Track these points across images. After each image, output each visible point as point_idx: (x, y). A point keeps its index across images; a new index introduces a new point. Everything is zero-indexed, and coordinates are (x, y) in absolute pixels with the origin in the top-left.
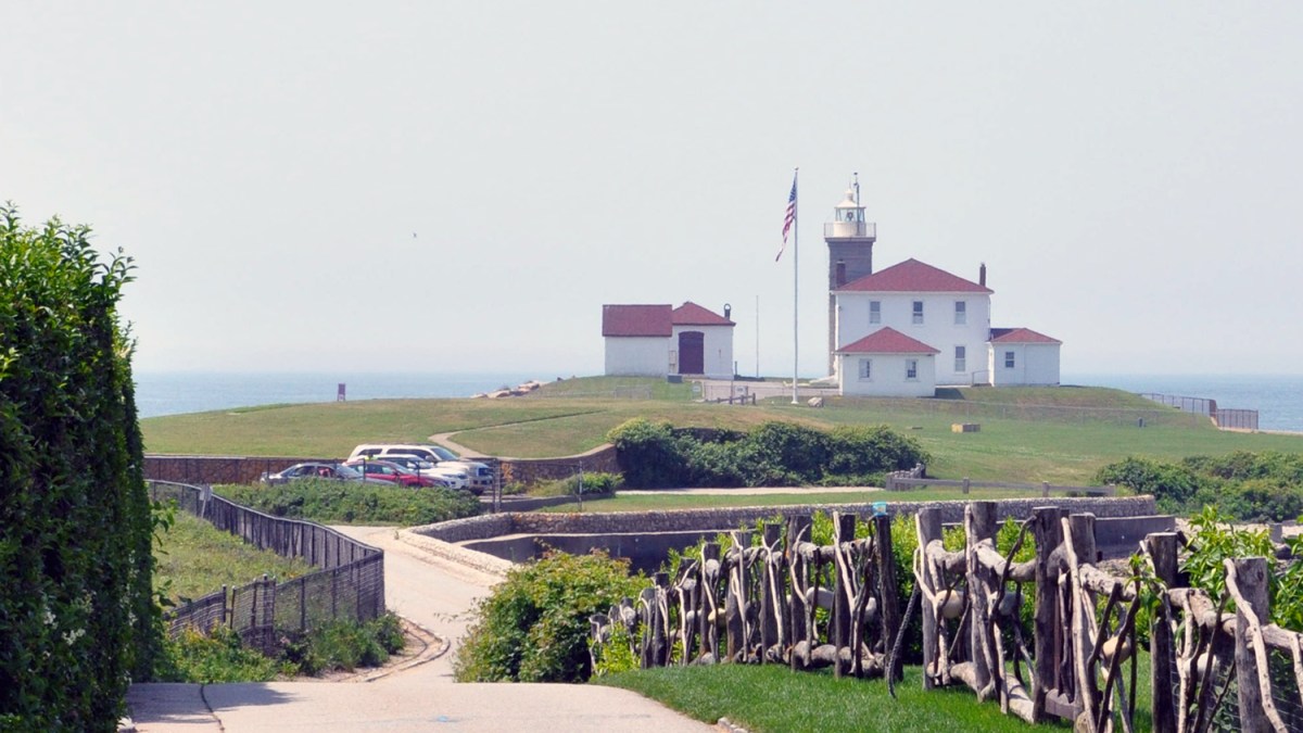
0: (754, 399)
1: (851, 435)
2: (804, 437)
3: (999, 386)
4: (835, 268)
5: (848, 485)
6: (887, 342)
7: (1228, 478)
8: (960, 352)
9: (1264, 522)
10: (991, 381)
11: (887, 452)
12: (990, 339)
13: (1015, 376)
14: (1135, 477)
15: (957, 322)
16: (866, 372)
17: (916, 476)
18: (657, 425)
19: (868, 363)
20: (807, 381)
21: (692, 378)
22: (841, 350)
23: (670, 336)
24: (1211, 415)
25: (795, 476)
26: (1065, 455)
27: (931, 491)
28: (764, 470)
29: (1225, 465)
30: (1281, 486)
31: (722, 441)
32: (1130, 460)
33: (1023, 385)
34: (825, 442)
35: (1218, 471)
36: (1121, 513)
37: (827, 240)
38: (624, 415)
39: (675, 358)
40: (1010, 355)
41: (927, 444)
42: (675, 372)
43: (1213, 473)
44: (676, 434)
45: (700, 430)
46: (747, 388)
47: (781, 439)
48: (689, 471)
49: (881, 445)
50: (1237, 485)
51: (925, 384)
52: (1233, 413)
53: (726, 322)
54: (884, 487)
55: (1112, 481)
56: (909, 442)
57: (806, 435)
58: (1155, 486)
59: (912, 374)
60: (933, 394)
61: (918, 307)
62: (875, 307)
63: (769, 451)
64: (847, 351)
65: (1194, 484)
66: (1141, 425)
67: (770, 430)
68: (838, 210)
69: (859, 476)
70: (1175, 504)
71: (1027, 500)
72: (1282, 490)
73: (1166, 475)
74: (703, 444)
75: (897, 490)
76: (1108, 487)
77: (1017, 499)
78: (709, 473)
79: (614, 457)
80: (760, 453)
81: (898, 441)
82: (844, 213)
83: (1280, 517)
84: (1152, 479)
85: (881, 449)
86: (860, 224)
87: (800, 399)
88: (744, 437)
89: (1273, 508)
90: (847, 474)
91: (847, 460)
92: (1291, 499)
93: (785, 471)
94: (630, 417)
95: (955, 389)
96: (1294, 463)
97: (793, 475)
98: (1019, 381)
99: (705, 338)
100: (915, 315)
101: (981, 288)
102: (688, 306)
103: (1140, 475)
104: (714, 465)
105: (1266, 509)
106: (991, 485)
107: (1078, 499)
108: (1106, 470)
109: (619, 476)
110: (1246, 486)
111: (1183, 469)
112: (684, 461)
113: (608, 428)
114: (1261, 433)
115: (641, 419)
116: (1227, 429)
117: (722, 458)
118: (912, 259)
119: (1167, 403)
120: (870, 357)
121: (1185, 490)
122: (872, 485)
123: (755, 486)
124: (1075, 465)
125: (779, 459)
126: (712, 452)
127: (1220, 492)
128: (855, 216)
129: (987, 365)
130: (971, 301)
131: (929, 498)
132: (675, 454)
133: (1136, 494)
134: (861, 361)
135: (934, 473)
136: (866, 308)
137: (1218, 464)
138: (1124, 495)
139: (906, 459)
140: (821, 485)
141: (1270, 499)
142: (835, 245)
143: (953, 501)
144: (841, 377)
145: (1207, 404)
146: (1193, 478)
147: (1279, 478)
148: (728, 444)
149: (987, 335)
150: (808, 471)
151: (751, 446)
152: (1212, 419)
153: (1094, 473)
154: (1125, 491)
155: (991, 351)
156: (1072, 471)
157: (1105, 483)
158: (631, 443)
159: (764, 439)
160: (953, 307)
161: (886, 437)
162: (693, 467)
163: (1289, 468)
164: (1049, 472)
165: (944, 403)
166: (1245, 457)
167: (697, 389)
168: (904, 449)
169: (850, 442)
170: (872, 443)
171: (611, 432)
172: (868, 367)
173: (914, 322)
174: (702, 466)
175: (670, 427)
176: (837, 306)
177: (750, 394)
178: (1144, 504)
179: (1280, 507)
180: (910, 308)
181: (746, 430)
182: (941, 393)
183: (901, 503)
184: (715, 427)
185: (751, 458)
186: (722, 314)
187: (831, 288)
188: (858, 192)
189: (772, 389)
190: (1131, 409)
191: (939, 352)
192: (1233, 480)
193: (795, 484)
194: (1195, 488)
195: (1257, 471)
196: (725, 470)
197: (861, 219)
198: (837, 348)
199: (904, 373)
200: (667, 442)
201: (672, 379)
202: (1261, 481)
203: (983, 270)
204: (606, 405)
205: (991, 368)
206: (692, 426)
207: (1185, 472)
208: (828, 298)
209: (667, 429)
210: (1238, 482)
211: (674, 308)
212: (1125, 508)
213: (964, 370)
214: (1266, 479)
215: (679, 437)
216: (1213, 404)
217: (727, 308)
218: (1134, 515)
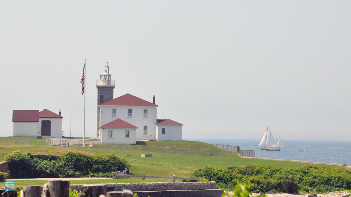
0: (68, 145)
1: (100, 158)
2: (82, 158)
3: (159, 141)
4: (100, 97)
5: (99, 177)
6: (118, 124)
7: (244, 175)
8: (145, 128)
9: (258, 193)
10: (157, 139)
11: (114, 164)
12: (157, 123)
13: (165, 137)
14: (208, 174)
15: (144, 117)
16: (111, 136)
17: (125, 173)
18: (25, 154)
19: (111, 132)
20: (89, 138)
21: (46, 137)
22: (101, 127)
23: (38, 122)
24: (238, 152)
25: (78, 173)
26: (182, 166)
27: (131, 179)
28: (66, 171)
29: (243, 170)
30: (265, 178)
31: (50, 160)
32: (206, 168)
33: (169, 140)
34: (90, 160)
35: (240, 172)
36: (203, 188)
37: (97, 86)
38: (12, 150)
39: (40, 130)
40: (164, 129)
41: (129, 161)
42: (40, 135)
43: (238, 173)
44: (32, 157)
45: (42, 156)
46: (66, 141)
47: (73, 159)
48: (37, 171)
49: (112, 161)
50: (248, 178)
51: (132, 140)
52: (246, 151)
53: (59, 117)
54: (112, 178)
55: (200, 176)
56: (123, 160)
57: (83, 157)
58: (216, 178)
59: (127, 136)
60: (135, 143)
61: (130, 111)
62: (114, 111)
63: (68, 164)
64: (104, 127)
65: (231, 177)
66: (212, 156)
67: (69, 155)
68: (101, 76)
69: (103, 173)
70: (224, 185)
71: (167, 183)
72: (265, 180)
73: (221, 174)
74: (43, 161)
75: (117, 178)
76: (198, 178)
77: (163, 182)
78: (45, 172)
79: (7, 166)
80: (65, 164)
81: (118, 160)
82: (103, 77)
83: (264, 190)
84: (215, 175)
85: (112, 163)
86: (109, 81)
87: (86, 145)
88: (59, 158)
89: (262, 187)
90: (98, 172)
91: (99, 167)
92: (269, 183)
93: (74, 171)
94: (14, 150)
95: (143, 142)
96: (270, 170)
97: (77, 173)
98: (167, 139)
99: (51, 122)
100: (129, 114)
101: (153, 104)
102: (45, 111)
103: (210, 173)
104: (47, 169)
105: (259, 187)
106: (153, 177)
107: (186, 182)
108: (198, 171)
109: (7, 173)
110: (251, 178)
111: (227, 171)
112: (35, 167)
113: (5, 155)
114: (256, 159)
115: (19, 151)
116: (243, 157)
117: (50, 166)
118: (128, 94)
119: (222, 148)
120: (111, 130)
121: (228, 179)
122: (108, 177)
123: (63, 177)
124: (186, 169)
125: (72, 167)
126: (46, 164)
127: (241, 180)
128: (107, 78)
129: (155, 133)
130: (150, 109)
131: (129, 182)
132: (31, 165)
133: (209, 181)
134: (109, 131)
135: (132, 172)
136: (111, 111)
137: (241, 170)
138: (204, 181)
139: (121, 167)
140: (88, 177)
141: (260, 183)
142: (100, 88)
143: (138, 183)
144: (101, 137)
145: (236, 149)
146: (231, 175)
147: (264, 175)
148: (53, 161)
149: (155, 122)
150: (84, 172)
151: (61, 162)
152: (238, 153)
153: (193, 172)
154: (205, 179)
155: (157, 128)
156: (185, 172)
157: (197, 176)
158: (14, 160)
159: (67, 159)
160: (143, 112)
161: (114, 158)
162: (38, 170)
163: (268, 172)
164: (176, 172)
165: (139, 147)
166: (251, 167)
167: (47, 141)
168: (121, 163)
169: (99, 160)
170: (108, 160)
171: (6, 156)
172: (111, 133)
173: (129, 117)
174: (42, 169)
175: (30, 154)
176: (100, 111)
177: (67, 143)
178: (212, 185)
179: (265, 186)
180: (127, 111)
181: (59, 156)
182: (138, 143)
183: (117, 184)
184: (47, 155)
185: (61, 166)
186: (58, 114)
187: (98, 104)
188: (108, 69)
189: (76, 141)
190: (208, 149)
191: (137, 128)
192: (246, 176)
193: (78, 176)
194: (232, 179)
195: (255, 172)
196: (51, 171)
197: (110, 79)
198: (100, 126)
199: (124, 136)
200: (28, 160)
201: (38, 138)
202: (257, 176)
203: (154, 98)
204: (6, 146)
205: (157, 134)
206: (38, 154)
207: (228, 172)
208: (97, 108)
209: (29, 155)
210: (248, 176)
211: (39, 112)
212: (205, 186)
213: (147, 135)
214: (259, 176)
215: (33, 158)
216: (238, 148)
217: (60, 111)
218: (208, 189)
